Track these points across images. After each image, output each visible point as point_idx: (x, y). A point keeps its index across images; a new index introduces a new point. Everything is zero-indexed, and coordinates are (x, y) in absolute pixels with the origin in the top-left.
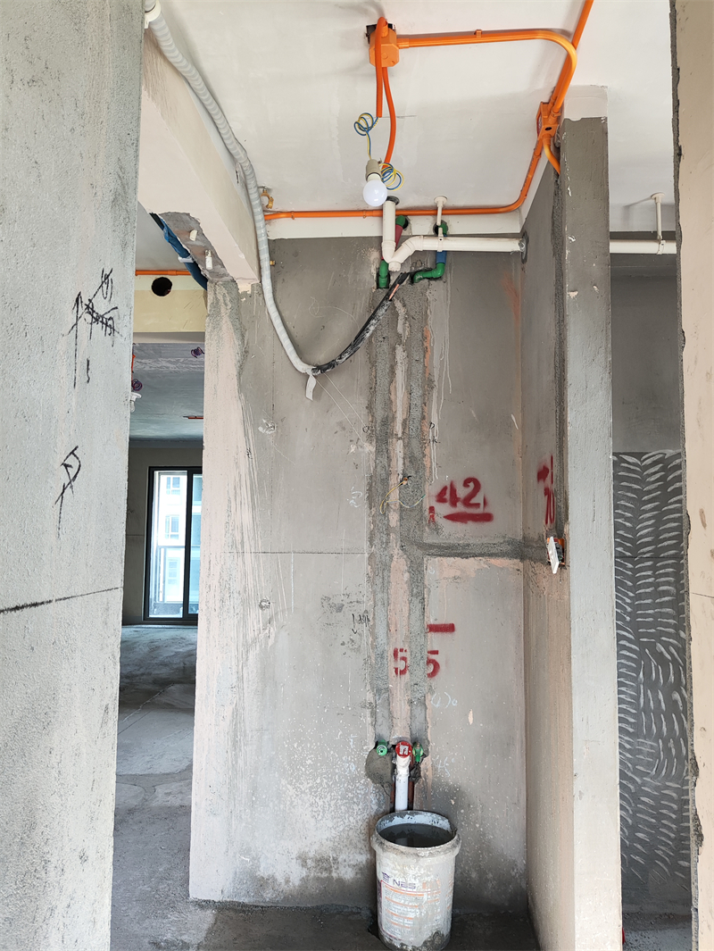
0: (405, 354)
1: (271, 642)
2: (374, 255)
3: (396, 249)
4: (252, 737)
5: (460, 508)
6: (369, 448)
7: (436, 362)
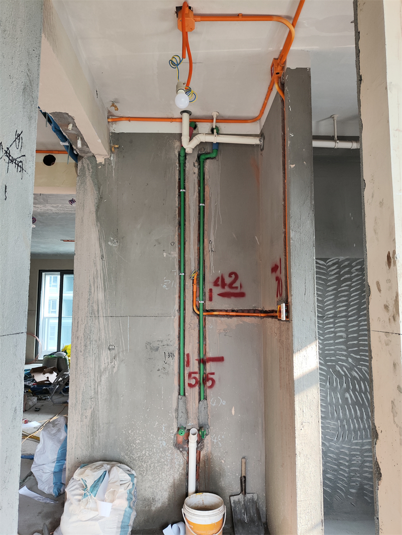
1: (115, 370)
2: (177, 144)
3: (190, 140)
4: (103, 428)
5: (227, 289)
6: (175, 255)
7: (212, 206)
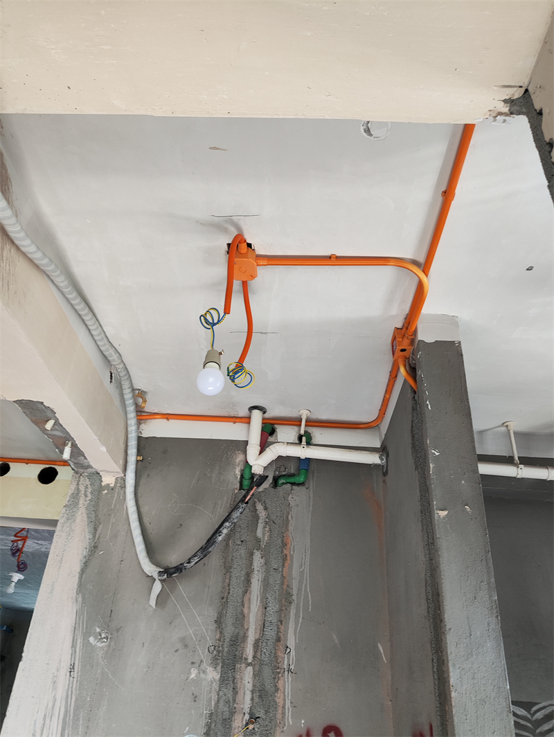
0: (262, 561)
2: (240, 458)
3: (261, 453)
6: (213, 675)
7: (295, 572)
